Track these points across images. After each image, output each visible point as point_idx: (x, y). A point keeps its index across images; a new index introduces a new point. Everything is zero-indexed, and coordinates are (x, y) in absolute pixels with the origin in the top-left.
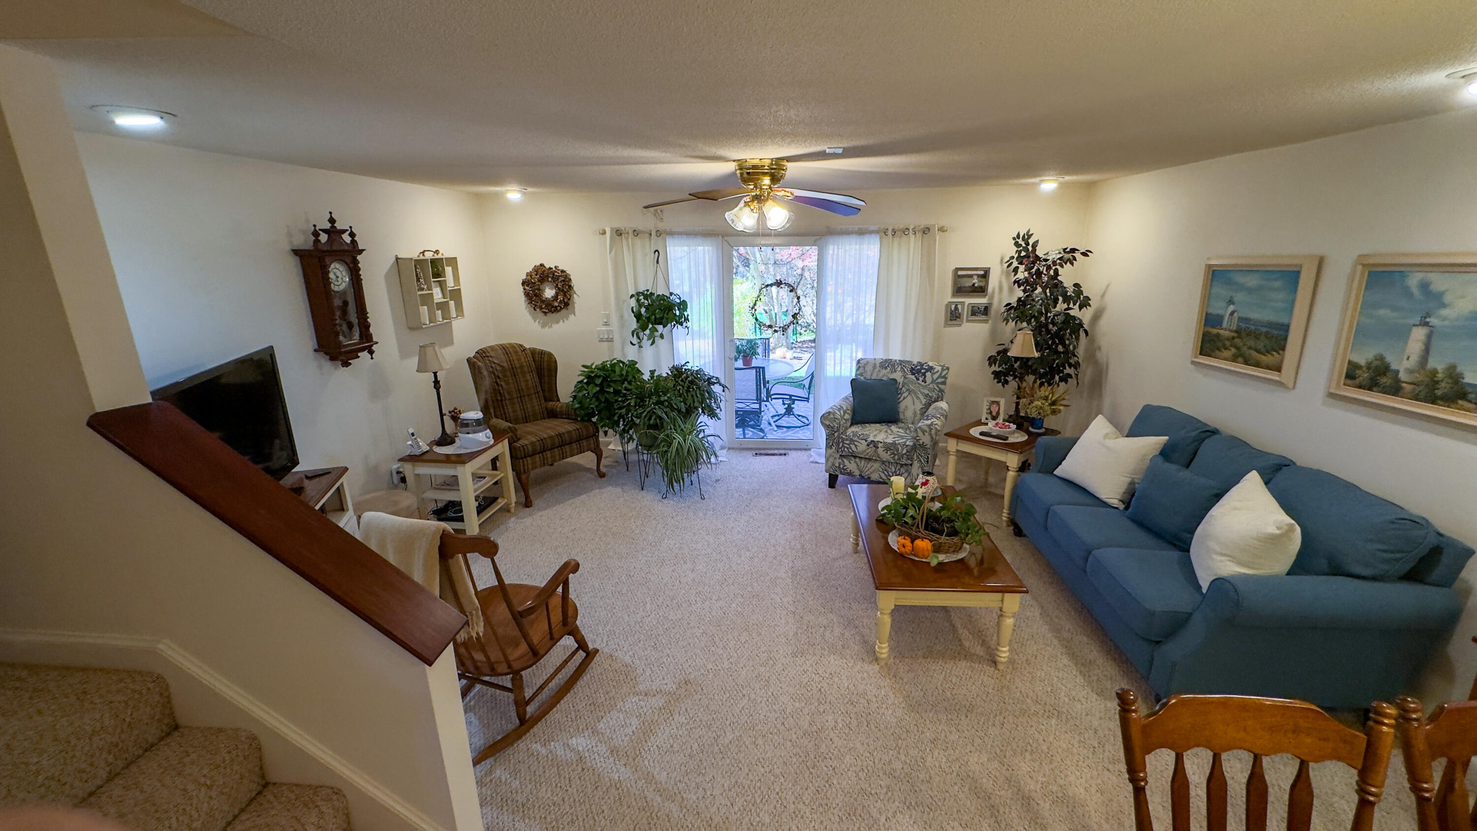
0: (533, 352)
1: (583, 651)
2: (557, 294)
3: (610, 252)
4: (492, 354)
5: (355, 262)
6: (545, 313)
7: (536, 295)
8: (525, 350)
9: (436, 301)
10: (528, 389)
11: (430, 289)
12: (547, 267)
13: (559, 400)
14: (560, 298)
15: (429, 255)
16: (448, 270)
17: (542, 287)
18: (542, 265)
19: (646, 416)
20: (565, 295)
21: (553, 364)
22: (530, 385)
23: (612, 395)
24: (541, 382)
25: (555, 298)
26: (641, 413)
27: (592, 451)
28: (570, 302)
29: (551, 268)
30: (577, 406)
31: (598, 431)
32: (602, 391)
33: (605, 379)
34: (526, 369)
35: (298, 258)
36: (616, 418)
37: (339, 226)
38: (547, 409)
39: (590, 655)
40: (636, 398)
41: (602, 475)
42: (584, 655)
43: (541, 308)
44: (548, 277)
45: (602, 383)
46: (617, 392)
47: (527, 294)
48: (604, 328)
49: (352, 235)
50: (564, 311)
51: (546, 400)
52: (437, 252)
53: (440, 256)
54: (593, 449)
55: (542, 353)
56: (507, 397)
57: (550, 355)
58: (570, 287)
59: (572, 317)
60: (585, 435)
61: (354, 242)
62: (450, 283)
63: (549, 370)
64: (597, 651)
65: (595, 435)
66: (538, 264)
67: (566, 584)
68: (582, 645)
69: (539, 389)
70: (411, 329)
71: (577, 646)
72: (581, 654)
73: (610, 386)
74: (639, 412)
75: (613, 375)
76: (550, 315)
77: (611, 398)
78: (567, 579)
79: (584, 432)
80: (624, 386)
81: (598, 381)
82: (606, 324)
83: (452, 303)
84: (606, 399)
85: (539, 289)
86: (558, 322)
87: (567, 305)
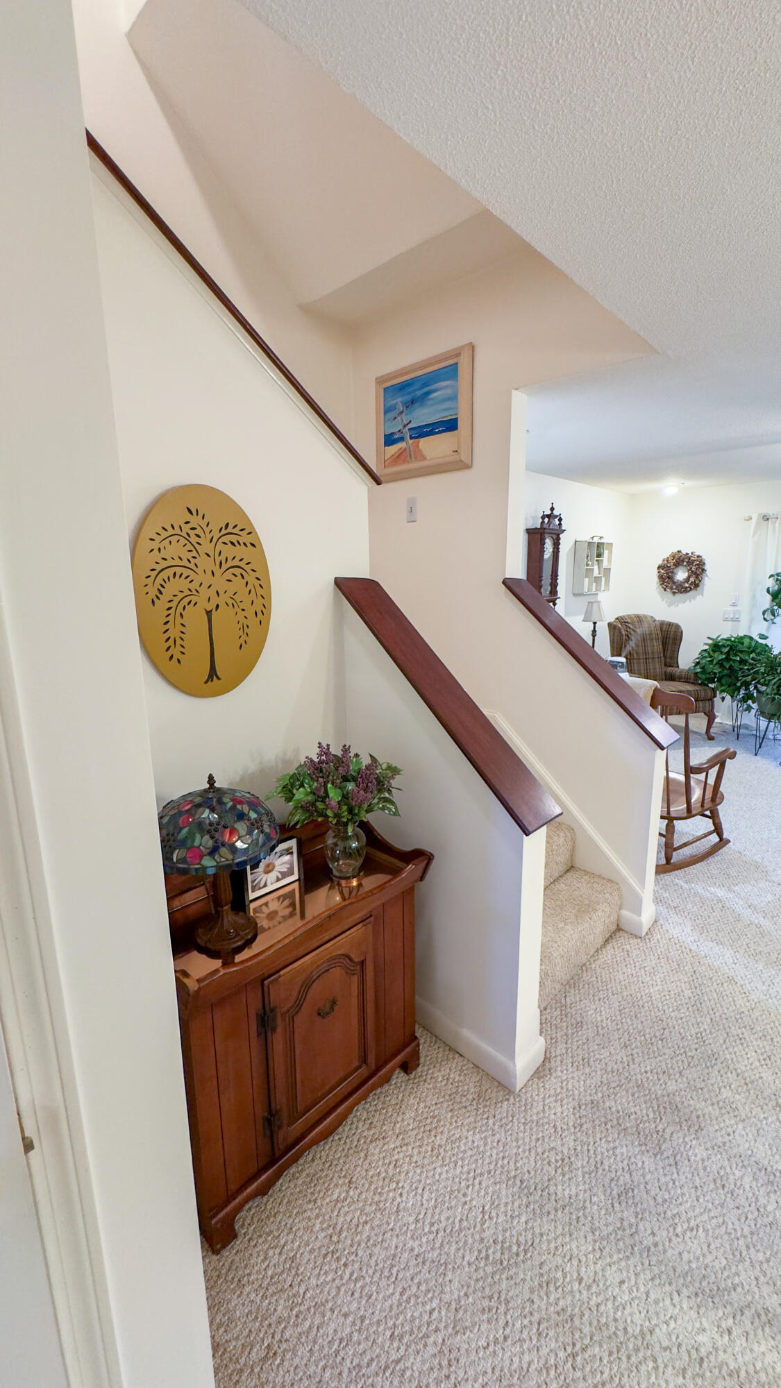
0: (662, 624)
1: (718, 834)
2: (689, 577)
3: (754, 536)
4: (629, 621)
5: (558, 539)
6: (674, 593)
7: (669, 578)
8: (655, 621)
9: (595, 575)
10: (653, 653)
11: (593, 565)
12: (684, 552)
13: (678, 667)
14: (692, 579)
15: (596, 540)
16: (606, 553)
17: (675, 571)
18: (679, 552)
19: (775, 684)
20: (697, 577)
21: (679, 634)
22: (655, 650)
23: (738, 664)
24: (664, 650)
25: (687, 580)
26: (770, 680)
27: (705, 713)
28: (700, 584)
29: (687, 554)
30: (699, 670)
31: (715, 696)
32: (727, 659)
33: (731, 648)
34: (654, 636)
35: (527, 535)
36: (739, 684)
37: (555, 513)
38: (665, 673)
39: (723, 842)
40: (766, 666)
41: (711, 738)
42: (717, 839)
43: (671, 588)
44: (683, 561)
45: (728, 652)
46: (742, 662)
47: (661, 577)
48: (732, 608)
49: (560, 520)
50: (692, 592)
51: (666, 665)
52: (601, 538)
53: (603, 541)
54: (707, 711)
55: (670, 624)
56: (635, 656)
57: (678, 626)
58: (703, 570)
59: (699, 597)
60: (702, 696)
61: (560, 524)
62: (605, 564)
63: (674, 639)
64: (728, 841)
65: (711, 700)
66: (676, 551)
67: (723, 765)
68: (718, 830)
69: (662, 655)
70: (575, 595)
71: (713, 828)
72: (714, 838)
73: (736, 655)
74: (767, 678)
75: (740, 646)
76: (679, 596)
77: (736, 666)
78: (725, 762)
79: (703, 694)
80: (751, 656)
81: (725, 650)
82: (734, 605)
83: (603, 579)
84: (731, 667)
85: (673, 572)
86: (684, 602)
87: (697, 586)
